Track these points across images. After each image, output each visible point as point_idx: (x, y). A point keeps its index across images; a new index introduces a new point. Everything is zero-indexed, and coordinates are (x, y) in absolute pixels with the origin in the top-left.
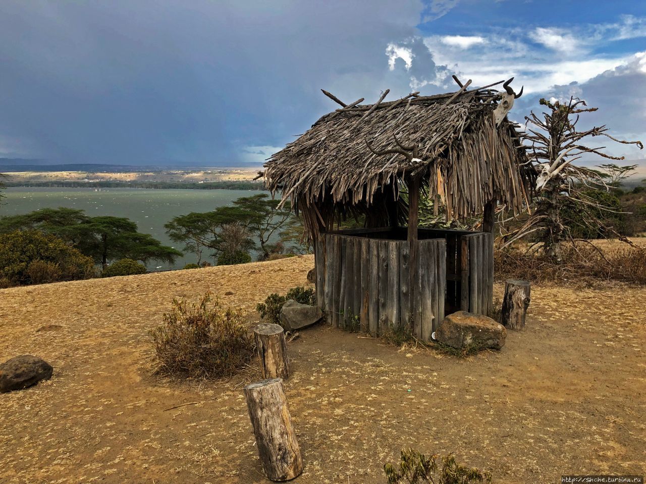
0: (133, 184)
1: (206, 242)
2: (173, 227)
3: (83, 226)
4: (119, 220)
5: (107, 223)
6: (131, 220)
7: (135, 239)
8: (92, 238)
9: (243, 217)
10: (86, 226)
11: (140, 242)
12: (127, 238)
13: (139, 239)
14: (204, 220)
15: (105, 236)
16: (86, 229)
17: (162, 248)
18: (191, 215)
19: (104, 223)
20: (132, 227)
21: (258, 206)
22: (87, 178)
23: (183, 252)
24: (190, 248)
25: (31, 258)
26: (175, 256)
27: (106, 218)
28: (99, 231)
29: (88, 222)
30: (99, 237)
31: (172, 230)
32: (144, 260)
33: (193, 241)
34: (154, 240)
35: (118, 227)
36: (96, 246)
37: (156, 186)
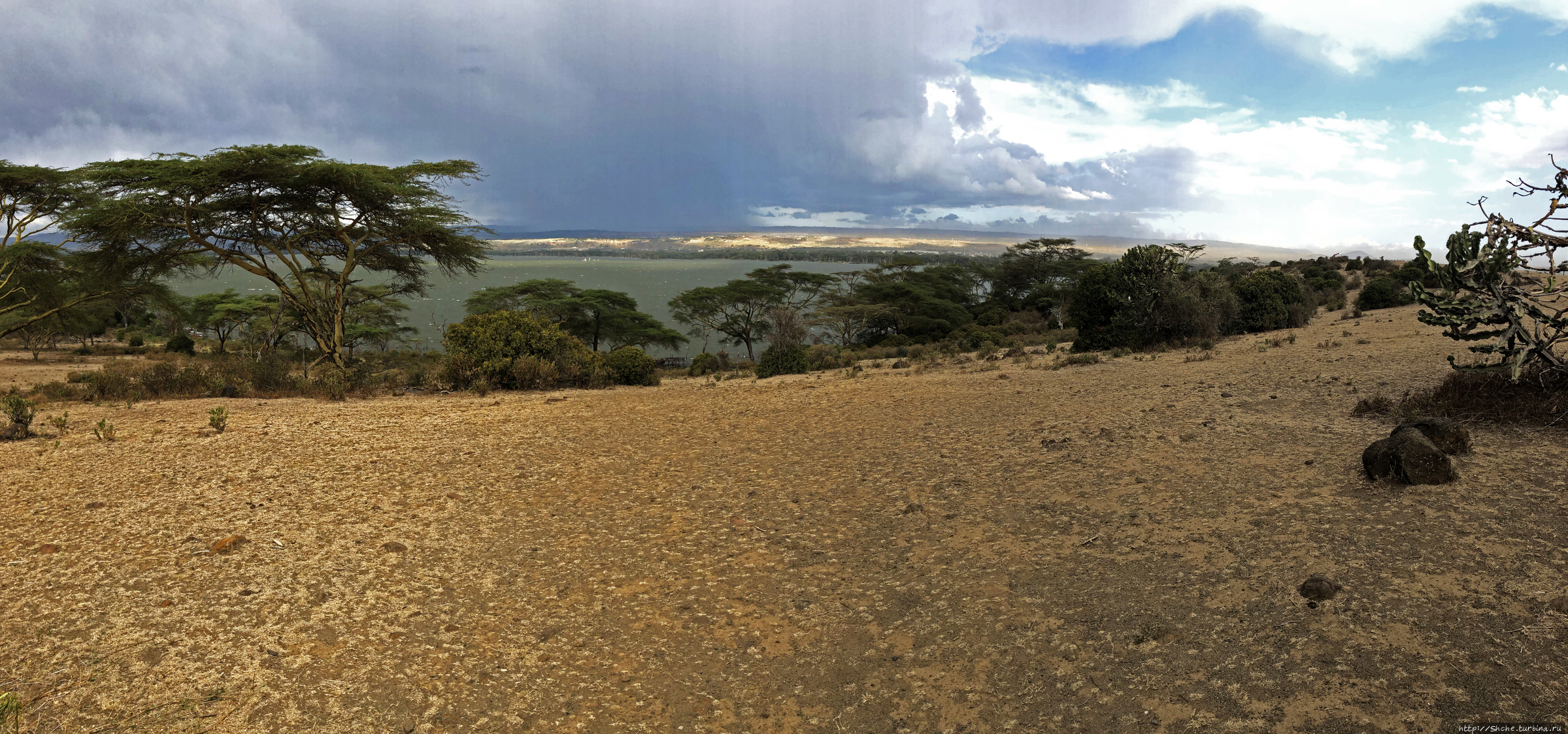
0: (627, 253)
1: (717, 324)
2: (678, 306)
3: (573, 299)
4: (615, 295)
5: (601, 297)
6: (630, 296)
7: (633, 319)
8: (584, 315)
9: (759, 293)
10: (578, 300)
11: (640, 323)
12: (624, 317)
13: (638, 319)
14: (714, 297)
15: (598, 314)
16: (577, 303)
17: (665, 332)
18: (697, 291)
19: (598, 297)
20: (631, 305)
21: (776, 279)
22: (576, 244)
23: (688, 337)
24: (696, 332)
25: (518, 351)
26: (680, 342)
27: (600, 291)
28: (591, 307)
29: (579, 296)
30: (590, 314)
31: (676, 309)
32: (643, 345)
33: (698, 322)
34: (656, 322)
35: (613, 302)
36: (586, 324)
37: (652, 256)
